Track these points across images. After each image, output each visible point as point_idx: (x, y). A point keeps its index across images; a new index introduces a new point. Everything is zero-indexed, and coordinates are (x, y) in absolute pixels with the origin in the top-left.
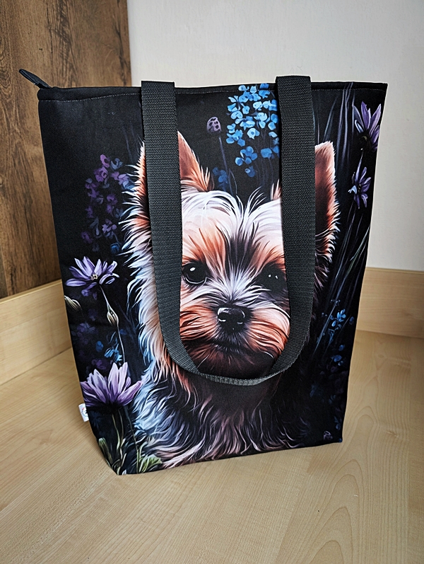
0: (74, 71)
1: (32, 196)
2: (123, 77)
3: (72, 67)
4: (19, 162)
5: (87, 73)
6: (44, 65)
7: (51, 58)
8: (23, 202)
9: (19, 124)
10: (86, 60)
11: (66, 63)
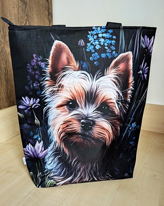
0: (28, 17)
1: (8, 69)
2: (49, 20)
3: (27, 15)
4: (3, 55)
5: (34, 18)
6: (15, 14)
7: (18, 11)
8: (4, 71)
9: (3, 39)
10: (33, 12)
11: (25, 13)
